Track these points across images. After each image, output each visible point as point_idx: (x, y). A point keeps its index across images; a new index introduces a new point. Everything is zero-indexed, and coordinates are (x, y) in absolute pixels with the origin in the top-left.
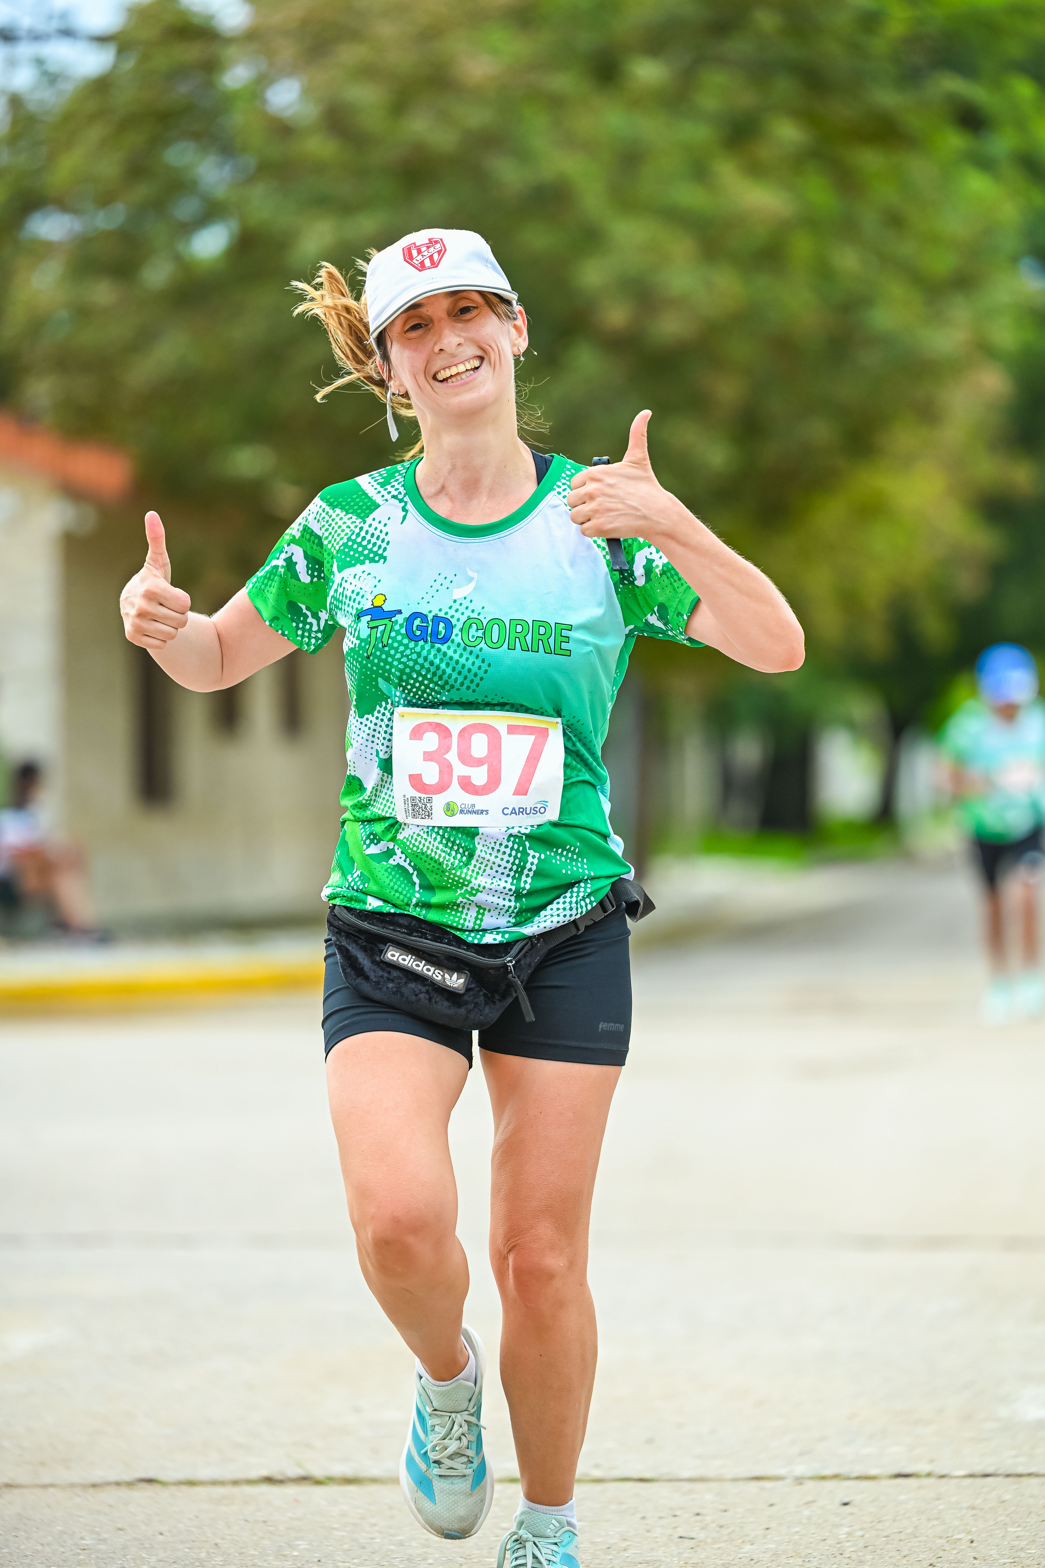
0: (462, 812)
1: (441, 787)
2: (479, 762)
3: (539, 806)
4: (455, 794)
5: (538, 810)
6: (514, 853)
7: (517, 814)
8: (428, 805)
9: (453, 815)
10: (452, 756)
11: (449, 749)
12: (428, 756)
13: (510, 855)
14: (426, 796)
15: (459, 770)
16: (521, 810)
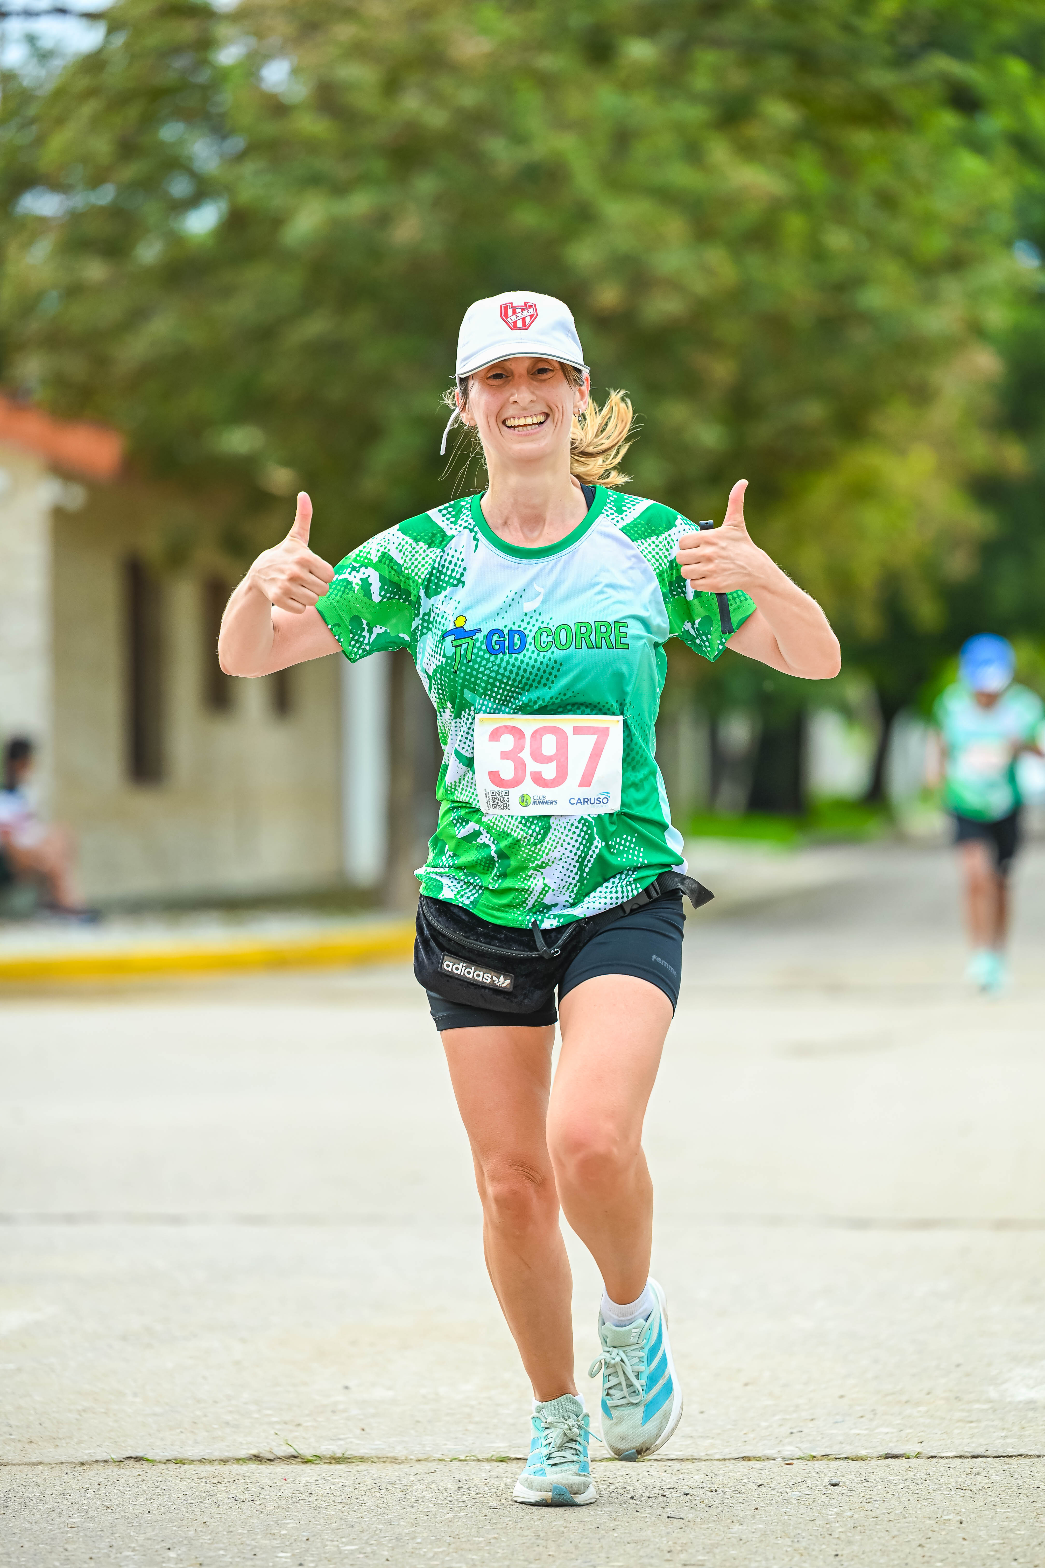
0: (534, 802)
1: (516, 782)
2: (548, 760)
3: (602, 797)
4: (528, 787)
5: (601, 800)
6: (582, 834)
7: (583, 803)
8: (505, 797)
9: (527, 806)
10: (525, 755)
11: (522, 749)
12: (505, 755)
13: (579, 836)
14: (503, 790)
15: (532, 766)
16: (586, 800)
